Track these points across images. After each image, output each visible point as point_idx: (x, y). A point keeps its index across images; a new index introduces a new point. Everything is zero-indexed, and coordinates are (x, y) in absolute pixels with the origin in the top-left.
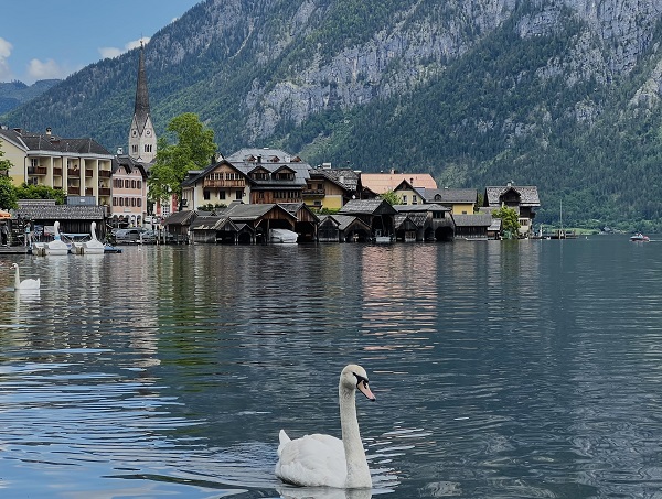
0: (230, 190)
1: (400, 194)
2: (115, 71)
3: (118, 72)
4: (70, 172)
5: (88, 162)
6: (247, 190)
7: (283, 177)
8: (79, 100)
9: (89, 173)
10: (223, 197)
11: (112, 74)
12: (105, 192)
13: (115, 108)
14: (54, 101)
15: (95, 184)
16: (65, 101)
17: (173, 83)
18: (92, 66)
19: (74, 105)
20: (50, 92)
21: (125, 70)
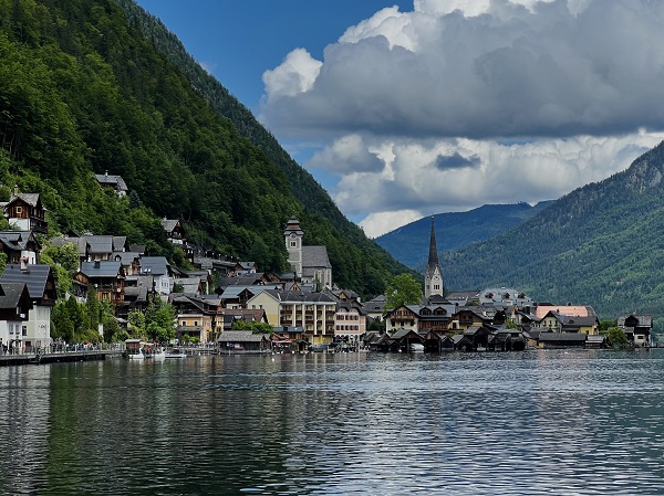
0: (407, 321)
1: (548, 320)
2: (599, 194)
3: (602, 195)
4: (307, 312)
5: (318, 306)
6: (416, 320)
7: (439, 313)
8: (568, 219)
9: (320, 313)
10: (402, 325)
11: (596, 196)
12: (331, 323)
13: (598, 226)
14: (546, 221)
15: (323, 318)
16: (555, 221)
17: (651, 203)
18: (579, 190)
19: (562, 224)
20: (543, 214)
21: (607, 194)
